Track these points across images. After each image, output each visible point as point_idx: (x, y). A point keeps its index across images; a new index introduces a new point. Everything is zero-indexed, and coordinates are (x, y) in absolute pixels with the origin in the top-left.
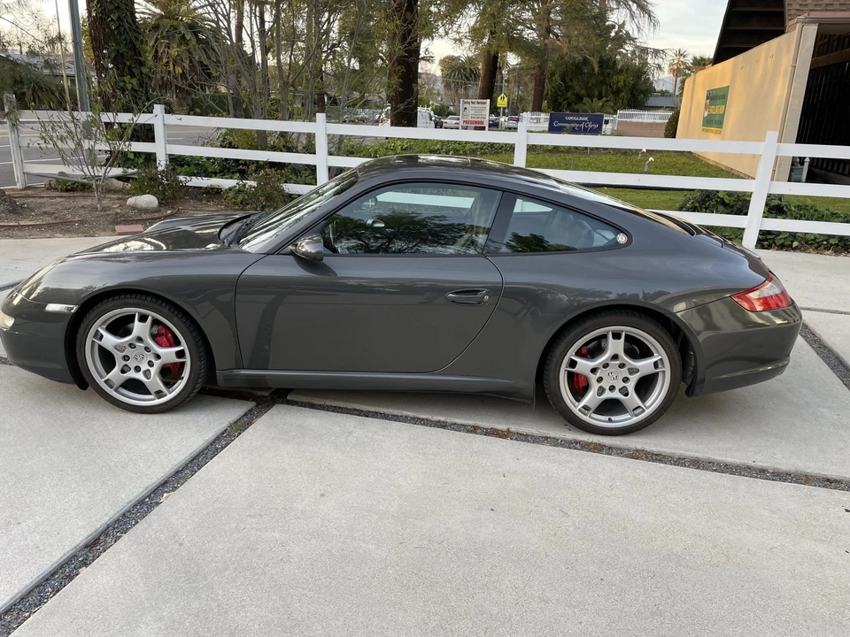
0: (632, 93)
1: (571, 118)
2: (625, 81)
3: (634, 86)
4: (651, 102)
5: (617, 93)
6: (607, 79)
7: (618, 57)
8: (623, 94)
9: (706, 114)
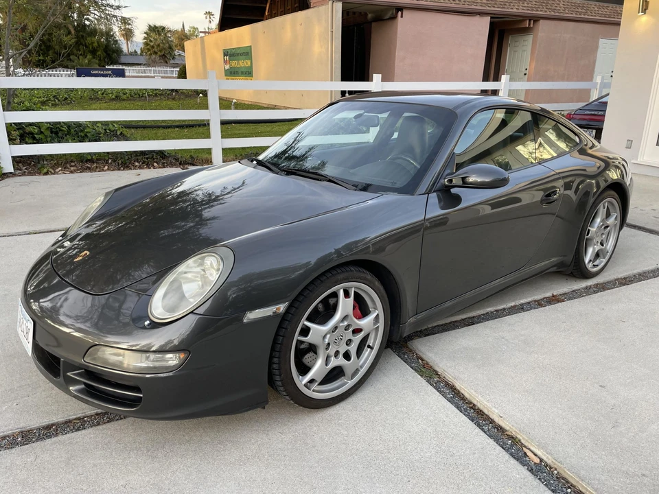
0: (106, 52)
1: (97, 72)
2: (98, 43)
3: (106, 46)
4: (123, 60)
5: (94, 52)
6: (82, 41)
7: (87, 23)
8: (99, 53)
9: (227, 67)
